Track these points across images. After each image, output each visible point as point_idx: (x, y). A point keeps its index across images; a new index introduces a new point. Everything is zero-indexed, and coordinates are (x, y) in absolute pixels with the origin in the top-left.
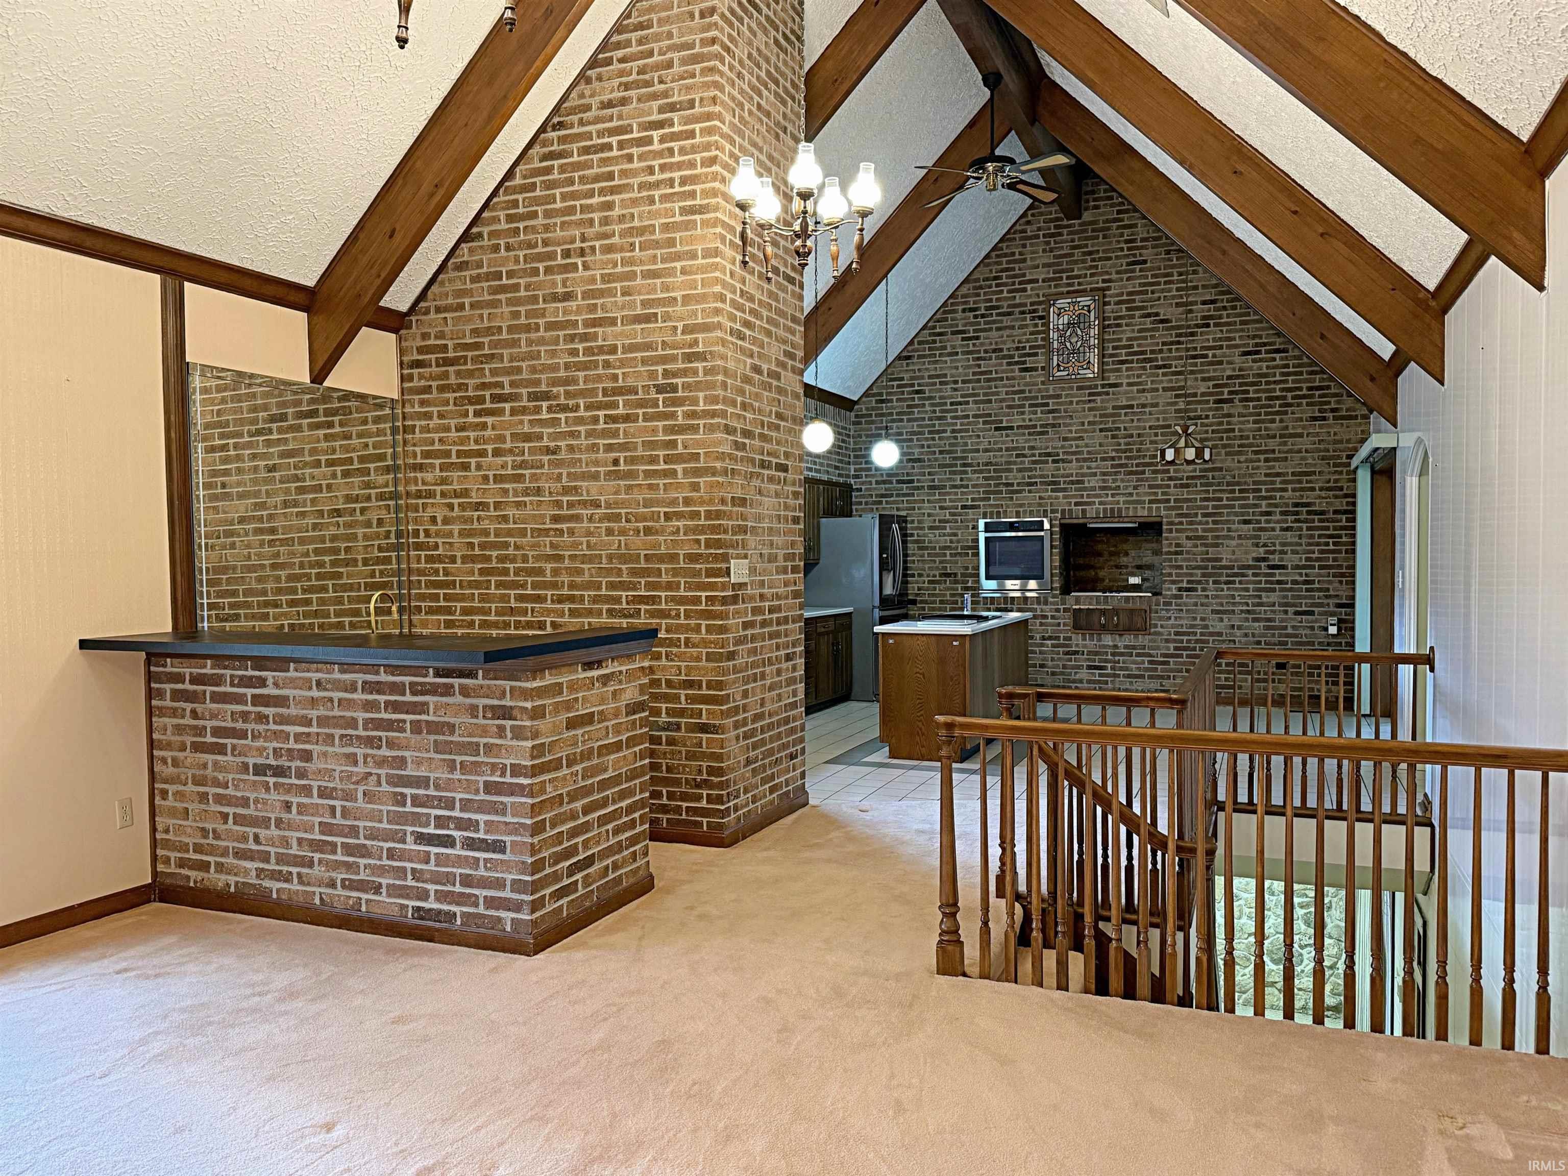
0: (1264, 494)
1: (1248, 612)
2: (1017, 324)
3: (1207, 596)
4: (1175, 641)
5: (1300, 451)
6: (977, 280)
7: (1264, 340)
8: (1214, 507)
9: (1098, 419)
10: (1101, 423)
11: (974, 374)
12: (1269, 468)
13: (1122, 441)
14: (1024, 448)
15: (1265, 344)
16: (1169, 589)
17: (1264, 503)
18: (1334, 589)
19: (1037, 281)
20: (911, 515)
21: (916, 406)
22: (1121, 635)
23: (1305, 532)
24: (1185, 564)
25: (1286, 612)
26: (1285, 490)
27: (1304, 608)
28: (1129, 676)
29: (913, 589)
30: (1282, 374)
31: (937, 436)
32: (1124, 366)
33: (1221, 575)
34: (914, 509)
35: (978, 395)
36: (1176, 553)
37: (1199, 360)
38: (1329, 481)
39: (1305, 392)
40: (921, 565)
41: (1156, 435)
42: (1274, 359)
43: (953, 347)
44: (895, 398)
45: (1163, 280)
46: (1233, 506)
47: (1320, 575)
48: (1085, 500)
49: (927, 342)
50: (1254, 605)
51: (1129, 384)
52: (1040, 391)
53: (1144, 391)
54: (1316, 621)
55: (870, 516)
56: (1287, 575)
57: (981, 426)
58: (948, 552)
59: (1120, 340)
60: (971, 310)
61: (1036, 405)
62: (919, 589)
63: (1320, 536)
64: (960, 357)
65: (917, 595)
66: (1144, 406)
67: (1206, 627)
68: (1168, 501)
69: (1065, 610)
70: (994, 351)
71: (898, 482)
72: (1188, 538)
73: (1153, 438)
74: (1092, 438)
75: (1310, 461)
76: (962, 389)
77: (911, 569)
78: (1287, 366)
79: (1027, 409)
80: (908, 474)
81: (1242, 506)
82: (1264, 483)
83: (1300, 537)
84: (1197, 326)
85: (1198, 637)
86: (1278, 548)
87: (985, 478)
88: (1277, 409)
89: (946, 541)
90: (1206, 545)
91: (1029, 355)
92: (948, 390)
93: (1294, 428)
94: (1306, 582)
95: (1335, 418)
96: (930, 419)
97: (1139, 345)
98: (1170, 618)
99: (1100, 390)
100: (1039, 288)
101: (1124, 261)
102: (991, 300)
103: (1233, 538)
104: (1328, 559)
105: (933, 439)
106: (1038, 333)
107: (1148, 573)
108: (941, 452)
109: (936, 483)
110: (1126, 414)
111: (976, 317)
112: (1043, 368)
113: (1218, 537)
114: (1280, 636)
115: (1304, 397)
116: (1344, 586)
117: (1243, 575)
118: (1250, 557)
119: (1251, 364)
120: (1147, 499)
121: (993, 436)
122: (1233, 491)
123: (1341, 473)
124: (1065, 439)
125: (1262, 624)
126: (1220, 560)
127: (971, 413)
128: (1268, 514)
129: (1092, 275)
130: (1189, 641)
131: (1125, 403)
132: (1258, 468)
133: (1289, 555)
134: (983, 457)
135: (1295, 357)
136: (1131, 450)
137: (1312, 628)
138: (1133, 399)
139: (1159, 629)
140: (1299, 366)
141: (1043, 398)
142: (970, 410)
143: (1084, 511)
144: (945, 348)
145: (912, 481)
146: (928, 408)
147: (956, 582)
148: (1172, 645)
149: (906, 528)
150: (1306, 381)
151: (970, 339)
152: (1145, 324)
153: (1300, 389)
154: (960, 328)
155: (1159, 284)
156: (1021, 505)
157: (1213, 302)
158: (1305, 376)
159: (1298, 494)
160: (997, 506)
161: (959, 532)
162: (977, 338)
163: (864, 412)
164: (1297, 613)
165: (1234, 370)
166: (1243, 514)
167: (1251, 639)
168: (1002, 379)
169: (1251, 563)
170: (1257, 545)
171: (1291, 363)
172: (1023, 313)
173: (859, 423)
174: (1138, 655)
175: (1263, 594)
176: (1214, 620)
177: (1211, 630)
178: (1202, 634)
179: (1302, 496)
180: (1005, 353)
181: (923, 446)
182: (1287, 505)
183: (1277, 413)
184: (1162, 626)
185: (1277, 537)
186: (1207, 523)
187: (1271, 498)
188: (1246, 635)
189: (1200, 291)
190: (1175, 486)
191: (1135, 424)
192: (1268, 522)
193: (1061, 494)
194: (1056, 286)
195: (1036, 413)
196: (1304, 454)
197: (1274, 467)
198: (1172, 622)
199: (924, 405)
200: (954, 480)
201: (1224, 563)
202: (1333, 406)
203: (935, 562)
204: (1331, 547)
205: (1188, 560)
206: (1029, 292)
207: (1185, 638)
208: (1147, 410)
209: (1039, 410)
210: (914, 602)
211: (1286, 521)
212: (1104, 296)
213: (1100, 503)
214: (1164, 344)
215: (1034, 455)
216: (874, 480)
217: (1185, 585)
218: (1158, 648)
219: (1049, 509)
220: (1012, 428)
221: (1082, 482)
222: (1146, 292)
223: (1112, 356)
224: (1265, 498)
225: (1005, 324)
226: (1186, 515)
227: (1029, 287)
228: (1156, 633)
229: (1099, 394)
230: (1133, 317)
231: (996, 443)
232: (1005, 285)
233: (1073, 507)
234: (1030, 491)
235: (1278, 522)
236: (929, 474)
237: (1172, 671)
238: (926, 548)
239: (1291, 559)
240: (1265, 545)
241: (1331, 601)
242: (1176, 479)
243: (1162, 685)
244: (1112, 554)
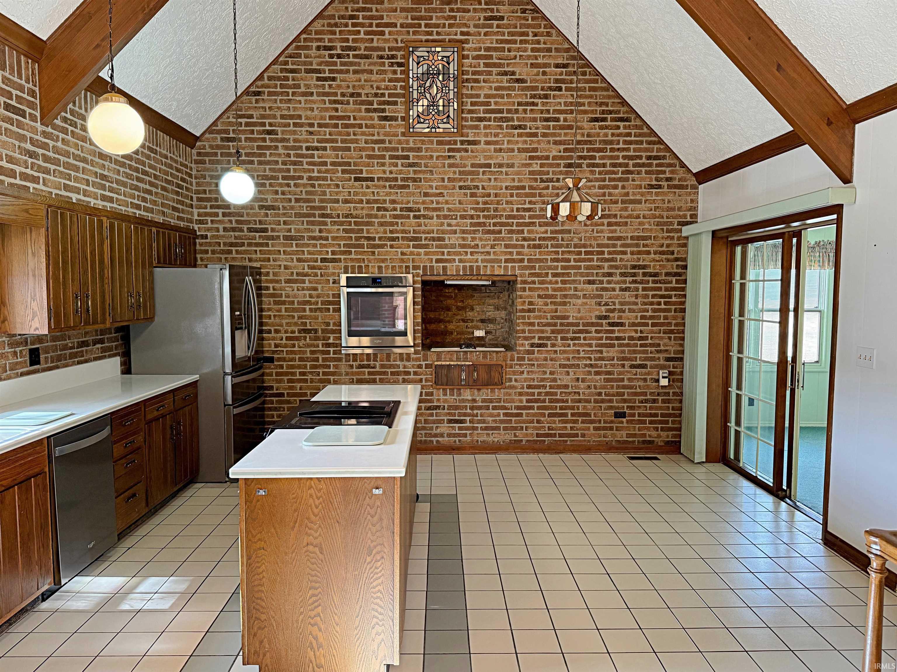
0: (606, 256)
1: (591, 366)
2: (375, 68)
3: (556, 352)
4: (527, 394)
5: (638, 217)
6: (333, 17)
7: (610, 108)
8: (563, 268)
9: (457, 176)
10: (460, 180)
11: (331, 118)
12: (612, 232)
13: (480, 199)
14: (385, 201)
15: (611, 112)
16: (523, 345)
17: (606, 264)
18: (665, 345)
19: (395, 25)
20: (266, 267)
21: (268, 148)
22: (479, 390)
23: (640, 292)
24: (536, 321)
25: (623, 366)
26: (625, 253)
27: (639, 362)
28: (486, 428)
29: (269, 346)
30: (625, 142)
31: (292, 183)
32: (482, 124)
33: (568, 331)
34: (269, 260)
35: (335, 141)
36: (529, 311)
37: (551, 124)
38: (662, 246)
39: (644, 160)
40: (277, 320)
41: (512, 195)
42: (618, 127)
43: (307, 86)
44: (243, 137)
45: (519, 38)
46: (579, 268)
47: (652, 332)
48: (446, 257)
49: (279, 79)
50: (596, 360)
51: (487, 143)
52: (400, 142)
53: (500, 150)
54: (648, 374)
55: (218, 266)
56: (624, 331)
57: (340, 174)
58: (307, 307)
59: (478, 96)
60: (326, 48)
61: (397, 157)
62: (276, 346)
63: (653, 296)
64: (315, 97)
65: (274, 352)
66: (501, 166)
67: (555, 380)
68: (522, 261)
69: (427, 366)
70: (352, 95)
71: (250, 230)
72: (539, 296)
73: (509, 199)
74: (452, 195)
75: (647, 226)
76: (319, 133)
77: (267, 324)
78: (630, 135)
79: (387, 161)
80: (260, 222)
81: (587, 267)
82: (607, 246)
83: (637, 297)
84: (551, 89)
85: (548, 390)
86: (618, 307)
87: (346, 231)
88: (620, 175)
89: (305, 296)
90: (555, 303)
91: (388, 103)
92: (302, 133)
93: (634, 194)
94: (640, 338)
95: (669, 187)
96: (284, 163)
97: (496, 103)
98: (523, 372)
99: (459, 146)
100: (398, 33)
101: (482, 15)
102: (347, 40)
103: (578, 297)
104: (659, 317)
105: (288, 185)
106: (397, 80)
107: (491, 326)
108: (297, 200)
109: (293, 233)
110: (484, 173)
111: (331, 56)
112: (403, 119)
113: (565, 296)
114: (618, 387)
115: (643, 165)
116: (673, 342)
117: (587, 332)
118: (593, 315)
119: (598, 131)
120: (503, 258)
121: (352, 187)
122: (580, 253)
123: (672, 238)
124: (426, 195)
125: (603, 377)
126: (568, 317)
127: (329, 160)
128: (610, 275)
129: (451, 26)
130: (539, 394)
131: (483, 161)
132: (602, 231)
133: (627, 314)
134: (342, 208)
135: (636, 127)
136: (488, 210)
137: (645, 380)
138: (491, 158)
139: (513, 383)
140: (640, 135)
141: (403, 149)
142: (328, 157)
143: (444, 268)
144: (298, 86)
145: (265, 230)
146: (281, 151)
147: (317, 339)
148: (524, 398)
149: (260, 281)
150: (646, 150)
151: (325, 79)
152: (502, 82)
153: (640, 157)
154: (315, 67)
155: (515, 42)
156: (383, 261)
157: (565, 66)
158: (645, 145)
159: (635, 257)
160: (358, 260)
161: (319, 286)
162: (334, 79)
163: (208, 150)
164: (632, 366)
165: (583, 135)
166: (588, 275)
167: (593, 390)
168: (360, 126)
169: (594, 320)
170: (599, 304)
171: (633, 132)
172: (381, 57)
173: (203, 162)
174: (494, 408)
175: (604, 349)
176: (561, 374)
177: (559, 383)
178: (551, 387)
179: (639, 259)
180: (364, 98)
181: (276, 192)
182: (626, 267)
183: (620, 180)
184: (516, 380)
185: (617, 296)
186: (557, 282)
187: (612, 260)
188: (589, 387)
189: (553, 54)
190: (529, 246)
191: (492, 183)
192: (609, 282)
193: (422, 250)
194: (414, 33)
195: (396, 166)
196: (641, 220)
197: (615, 231)
198: (525, 375)
199: (276, 147)
200: (312, 231)
201: (571, 320)
202: (668, 175)
203: (293, 317)
204: (663, 306)
205: (540, 317)
206: (387, 36)
207: (536, 391)
208: (504, 170)
209: (399, 162)
210: (271, 360)
211: (625, 282)
212: (463, 49)
213: (460, 261)
214: (519, 104)
215: (395, 209)
216: (221, 227)
217: (536, 341)
218: (513, 401)
219: (411, 265)
220: (372, 179)
221: (443, 239)
222: (503, 50)
223: (470, 112)
224: (607, 260)
225: (362, 67)
226: (538, 275)
227: (387, 30)
228: (511, 387)
229: (458, 150)
230: (490, 73)
231: (356, 194)
232: (362, 25)
233: (434, 264)
234: (392, 247)
235: (618, 282)
236: (285, 223)
237: (524, 422)
238: (284, 303)
239: (628, 317)
240: (606, 304)
241: (661, 356)
242: (530, 239)
243: (515, 436)
244: (459, 309)
